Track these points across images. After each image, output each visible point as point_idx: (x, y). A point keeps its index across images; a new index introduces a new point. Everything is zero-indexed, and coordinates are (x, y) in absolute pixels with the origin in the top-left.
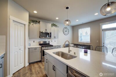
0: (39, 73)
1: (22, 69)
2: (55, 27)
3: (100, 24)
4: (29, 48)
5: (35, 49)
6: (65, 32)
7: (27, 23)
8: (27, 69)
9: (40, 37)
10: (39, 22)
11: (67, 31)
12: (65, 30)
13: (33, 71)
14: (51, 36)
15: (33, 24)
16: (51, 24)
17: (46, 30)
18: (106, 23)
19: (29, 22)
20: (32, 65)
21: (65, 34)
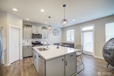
0: (29, 63)
1: (17, 62)
2: (45, 30)
3: (81, 27)
4: (23, 46)
5: (28, 47)
6: (55, 33)
7: (21, 28)
8: (21, 61)
9: (32, 38)
10: (32, 26)
11: (57, 32)
12: (55, 31)
13: (26, 62)
14: (41, 37)
15: (26, 28)
16: (41, 27)
17: (37, 32)
18: (88, 25)
19: (23, 27)
20: (25, 59)
21: (55, 35)
